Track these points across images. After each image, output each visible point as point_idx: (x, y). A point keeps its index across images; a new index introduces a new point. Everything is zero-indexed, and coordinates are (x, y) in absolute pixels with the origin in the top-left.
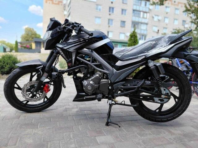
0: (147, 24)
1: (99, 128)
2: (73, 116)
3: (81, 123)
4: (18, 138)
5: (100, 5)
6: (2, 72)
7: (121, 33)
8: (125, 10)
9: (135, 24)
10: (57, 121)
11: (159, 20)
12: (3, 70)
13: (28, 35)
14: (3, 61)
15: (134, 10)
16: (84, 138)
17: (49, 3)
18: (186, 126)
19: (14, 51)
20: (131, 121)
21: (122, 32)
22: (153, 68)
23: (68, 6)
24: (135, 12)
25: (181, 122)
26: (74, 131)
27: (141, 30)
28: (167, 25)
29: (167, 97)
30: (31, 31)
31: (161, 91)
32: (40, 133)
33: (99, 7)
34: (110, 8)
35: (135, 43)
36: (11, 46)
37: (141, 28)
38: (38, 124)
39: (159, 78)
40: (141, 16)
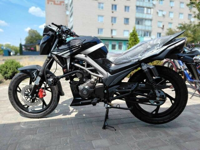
0: (151, 20)
1: (96, 132)
2: (72, 120)
3: (79, 127)
4: (17, 145)
5: (103, 3)
6: (5, 77)
7: (125, 31)
8: (128, 7)
9: (139, 21)
10: (56, 126)
11: (164, 16)
12: (6, 75)
13: (32, 37)
14: (6, 66)
15: (137, 7)
16: (80, 143)
17: (51, 4)
18: (184, 127)
19: (18, 54)
20: (129, 123)
21: (125, 29)
22: (147, 71)
23: (70, 6)
24: (139, 8)
25: (179, 122)
26: (71, 136)
27: (146, 26)
28: (172, 19)
29: (161, 99)
30: (35, 33)
31: (155, 94)
32: (38, 138)
33: (101, 5)
34: (113, 5)
35: (136, 42)
36: (16, 49)
37: (145, 24)
38: (37, 130)
39: (153, 81)
40: (145, 12)
